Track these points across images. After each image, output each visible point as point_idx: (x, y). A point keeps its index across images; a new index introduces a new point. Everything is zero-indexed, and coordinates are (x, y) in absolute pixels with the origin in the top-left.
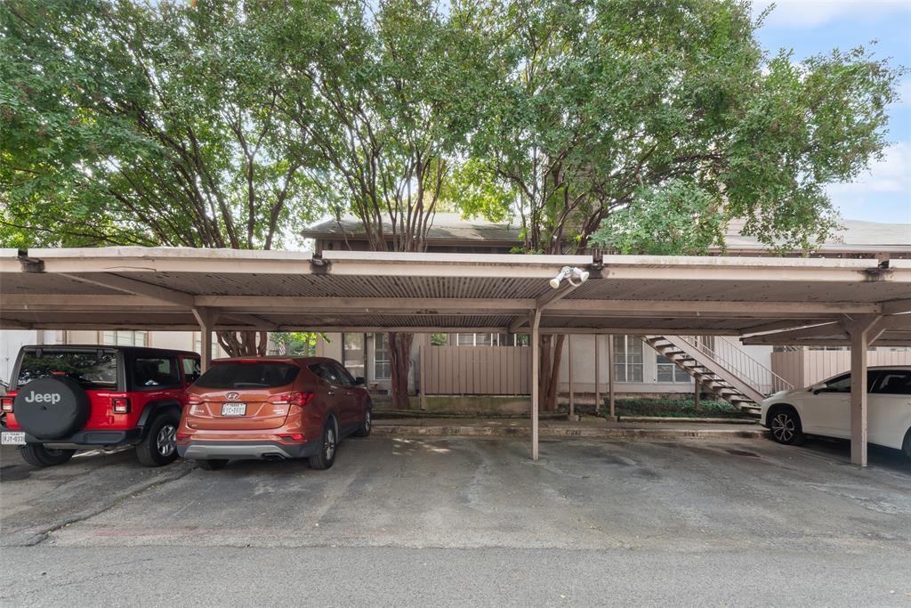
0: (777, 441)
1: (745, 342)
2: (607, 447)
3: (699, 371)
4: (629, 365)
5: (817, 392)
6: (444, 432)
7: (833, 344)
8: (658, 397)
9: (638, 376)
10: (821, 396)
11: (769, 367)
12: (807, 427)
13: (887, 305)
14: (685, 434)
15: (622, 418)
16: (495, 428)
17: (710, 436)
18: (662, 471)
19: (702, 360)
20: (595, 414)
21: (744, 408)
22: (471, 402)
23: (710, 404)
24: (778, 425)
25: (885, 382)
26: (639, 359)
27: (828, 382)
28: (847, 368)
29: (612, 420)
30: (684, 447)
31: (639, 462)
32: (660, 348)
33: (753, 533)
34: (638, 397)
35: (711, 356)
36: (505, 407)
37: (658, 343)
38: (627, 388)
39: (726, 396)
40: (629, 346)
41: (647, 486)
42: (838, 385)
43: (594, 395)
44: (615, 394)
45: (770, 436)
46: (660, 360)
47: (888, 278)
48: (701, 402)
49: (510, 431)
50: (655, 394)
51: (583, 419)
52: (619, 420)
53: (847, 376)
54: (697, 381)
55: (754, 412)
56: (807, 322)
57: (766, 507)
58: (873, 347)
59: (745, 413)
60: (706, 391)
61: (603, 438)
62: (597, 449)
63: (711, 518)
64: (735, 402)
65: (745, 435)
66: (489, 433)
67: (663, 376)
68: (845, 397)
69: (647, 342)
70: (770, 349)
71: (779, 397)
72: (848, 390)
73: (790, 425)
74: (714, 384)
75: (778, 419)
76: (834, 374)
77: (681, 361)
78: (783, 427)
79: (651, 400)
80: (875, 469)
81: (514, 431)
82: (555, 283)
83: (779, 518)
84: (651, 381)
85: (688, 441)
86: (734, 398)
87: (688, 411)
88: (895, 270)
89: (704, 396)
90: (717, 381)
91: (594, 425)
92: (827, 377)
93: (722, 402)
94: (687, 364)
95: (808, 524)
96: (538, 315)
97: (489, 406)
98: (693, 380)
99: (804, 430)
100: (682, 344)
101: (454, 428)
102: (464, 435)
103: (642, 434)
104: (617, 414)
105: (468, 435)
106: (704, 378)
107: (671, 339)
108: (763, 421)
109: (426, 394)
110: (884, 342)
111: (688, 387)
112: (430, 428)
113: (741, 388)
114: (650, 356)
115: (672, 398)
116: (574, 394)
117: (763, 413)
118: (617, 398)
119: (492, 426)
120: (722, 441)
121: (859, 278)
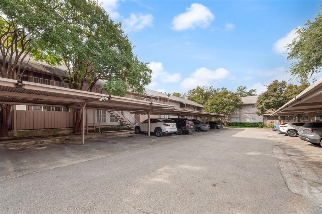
0: (137, 134)
1: (131, 113)
2: (102, 139)
3: (121, 119)
4: (102, 118)
5: (143, 123)
6: (36, 143)
7: (145, 114)
8: (110, 126)
9: (105, 121)
10: (144, 124)
11: (134, 118)
12: (142, 130)
13: (153, 108)
14: (119, 134)
15: (102, 132)
16: (61, 139)
17: (124, 134)
18: (117, 142)
19: (121, 116)
20: (94, 132)
21: (130, 128)
22: (43, 132)
23: (123, 127)
24: (137, 130)
25: (152, 121)
26: (105, 116)
27: (145, 121)
28: (147, 119)
29: (99, 133)
30: (119, 137)
31: (111, 141)
32: (112, 113)
33: (136, 148)
34: (105, 127)
35: (123, 115)
36: (60, 133)
37: (111, 112)
38: (102, 124)
39: (126, 125)
40: (102, 113)
41: (115, 145)
42: (146, 122)
43: (93, 127)
44: (101, 126)
45: (135, 133)
46: (111, 116)
47: (152, 105)
48: (121, 127)
49: (67, 139)
50: (109, 125)
51: (91, 134)
52: (101, 133)
53: (147, 120)
54: (120, 122)
55: (132, 128)
56: (141, 110)
57: (137, 144)
58: (150, 115)
59: (130, 129)
60: (122, 124)
61: (99, 138)
62: (100, 140)
63: (129, 147)
64: (128, 126)
65: (131, 133)
66: (58, 141)
67: (112, 121)
68: (147, 124)
69: (108, 112)
70: (134, 114)
71: (137, 124)
72: (147, 122)
73: (139, 130)
74: (124, 122)
75: (137, 129)
76: (145, 120)
77: (117, 117)
78: (138, 131)
79: (108, 127)
80: (151, 136)
81: (69, 139)
82: (101, 100)
83: (139, 145)
84: (108, 122)
85: (120, 136)
86: (128, 125)
87: (118, 129)
88: (153, 104)
89: (122, 125)
90: (125, 122)
91: (95, 135)
92: (144, 120)
93: (125, 127)
94: (118, 118)
95: (143, 145)
96: (86, 104)
97: (53, 133)
98: (119, 121)
99: (141, 131)
100: (117, 113)
101: (41, 141)
102: (47, 143)
103: (109, 135)
104: (101, 131)
105: (49, 143)
106: (122, 121)
107: (115, 111)
108: (134, 130)
109: (17, 130)
110: (152, 114)
111: (118, 123)
112: (28, 142)
113: (130, 123)
114: (108, 115)
115: (114, 127)
116: (88, 127)
117: (134, 128)
118: (101, 127)
119: (59, 139)
120: (127, 135)
121: (149, 104)
